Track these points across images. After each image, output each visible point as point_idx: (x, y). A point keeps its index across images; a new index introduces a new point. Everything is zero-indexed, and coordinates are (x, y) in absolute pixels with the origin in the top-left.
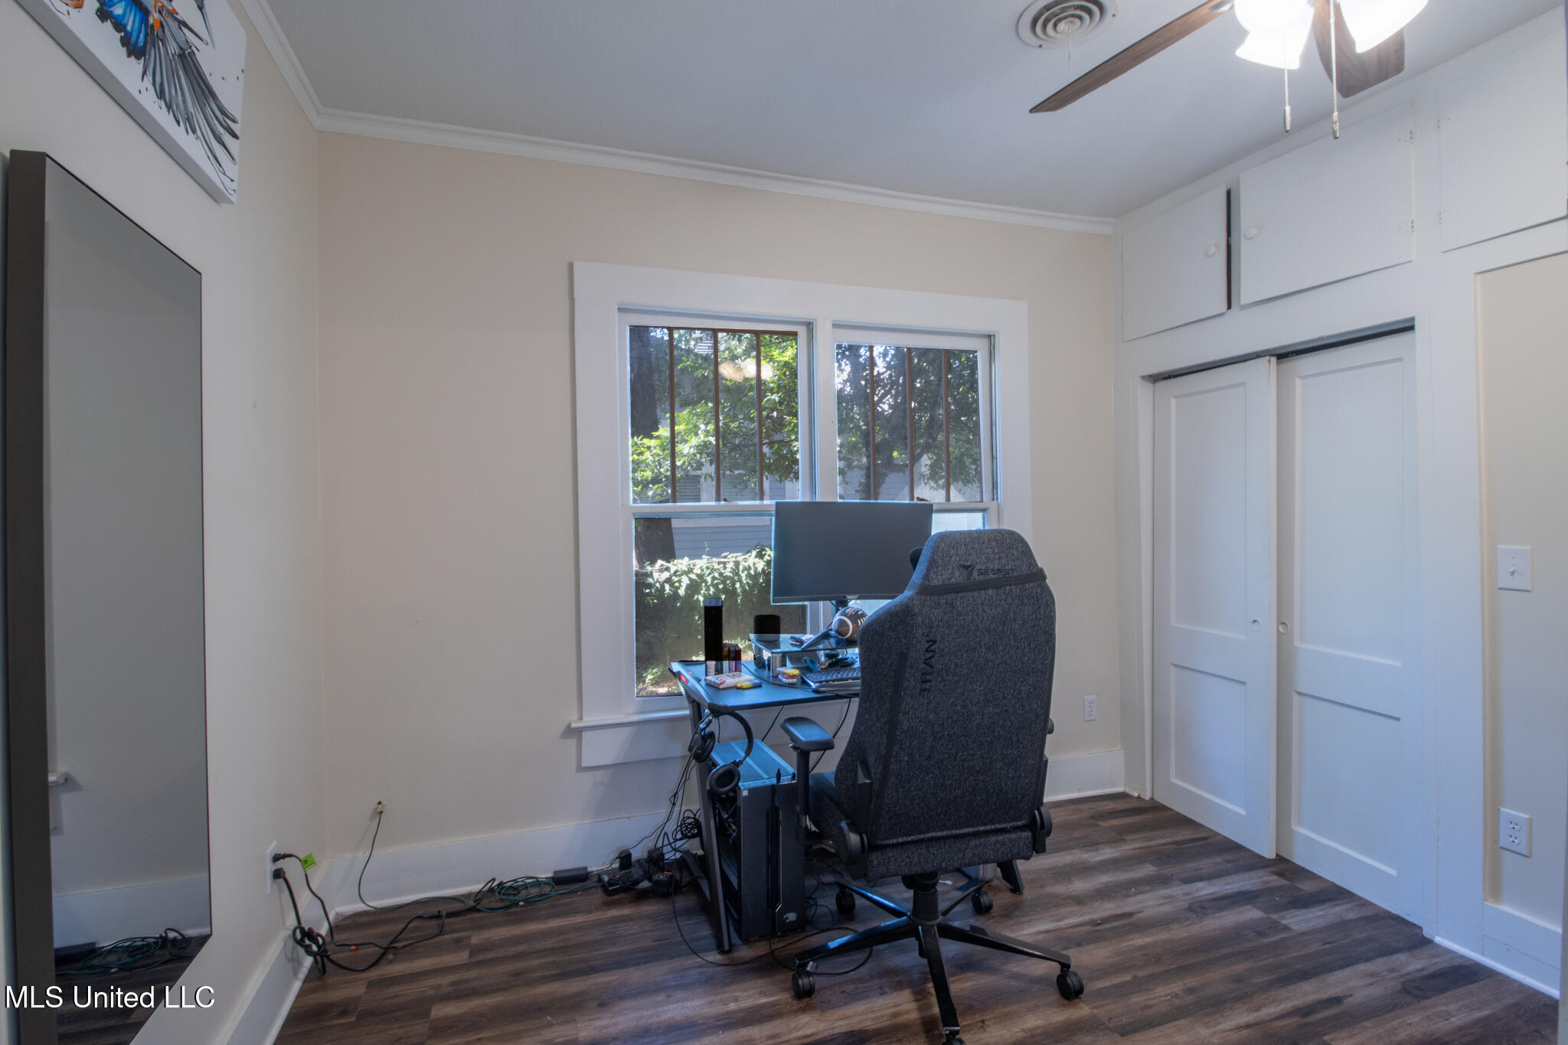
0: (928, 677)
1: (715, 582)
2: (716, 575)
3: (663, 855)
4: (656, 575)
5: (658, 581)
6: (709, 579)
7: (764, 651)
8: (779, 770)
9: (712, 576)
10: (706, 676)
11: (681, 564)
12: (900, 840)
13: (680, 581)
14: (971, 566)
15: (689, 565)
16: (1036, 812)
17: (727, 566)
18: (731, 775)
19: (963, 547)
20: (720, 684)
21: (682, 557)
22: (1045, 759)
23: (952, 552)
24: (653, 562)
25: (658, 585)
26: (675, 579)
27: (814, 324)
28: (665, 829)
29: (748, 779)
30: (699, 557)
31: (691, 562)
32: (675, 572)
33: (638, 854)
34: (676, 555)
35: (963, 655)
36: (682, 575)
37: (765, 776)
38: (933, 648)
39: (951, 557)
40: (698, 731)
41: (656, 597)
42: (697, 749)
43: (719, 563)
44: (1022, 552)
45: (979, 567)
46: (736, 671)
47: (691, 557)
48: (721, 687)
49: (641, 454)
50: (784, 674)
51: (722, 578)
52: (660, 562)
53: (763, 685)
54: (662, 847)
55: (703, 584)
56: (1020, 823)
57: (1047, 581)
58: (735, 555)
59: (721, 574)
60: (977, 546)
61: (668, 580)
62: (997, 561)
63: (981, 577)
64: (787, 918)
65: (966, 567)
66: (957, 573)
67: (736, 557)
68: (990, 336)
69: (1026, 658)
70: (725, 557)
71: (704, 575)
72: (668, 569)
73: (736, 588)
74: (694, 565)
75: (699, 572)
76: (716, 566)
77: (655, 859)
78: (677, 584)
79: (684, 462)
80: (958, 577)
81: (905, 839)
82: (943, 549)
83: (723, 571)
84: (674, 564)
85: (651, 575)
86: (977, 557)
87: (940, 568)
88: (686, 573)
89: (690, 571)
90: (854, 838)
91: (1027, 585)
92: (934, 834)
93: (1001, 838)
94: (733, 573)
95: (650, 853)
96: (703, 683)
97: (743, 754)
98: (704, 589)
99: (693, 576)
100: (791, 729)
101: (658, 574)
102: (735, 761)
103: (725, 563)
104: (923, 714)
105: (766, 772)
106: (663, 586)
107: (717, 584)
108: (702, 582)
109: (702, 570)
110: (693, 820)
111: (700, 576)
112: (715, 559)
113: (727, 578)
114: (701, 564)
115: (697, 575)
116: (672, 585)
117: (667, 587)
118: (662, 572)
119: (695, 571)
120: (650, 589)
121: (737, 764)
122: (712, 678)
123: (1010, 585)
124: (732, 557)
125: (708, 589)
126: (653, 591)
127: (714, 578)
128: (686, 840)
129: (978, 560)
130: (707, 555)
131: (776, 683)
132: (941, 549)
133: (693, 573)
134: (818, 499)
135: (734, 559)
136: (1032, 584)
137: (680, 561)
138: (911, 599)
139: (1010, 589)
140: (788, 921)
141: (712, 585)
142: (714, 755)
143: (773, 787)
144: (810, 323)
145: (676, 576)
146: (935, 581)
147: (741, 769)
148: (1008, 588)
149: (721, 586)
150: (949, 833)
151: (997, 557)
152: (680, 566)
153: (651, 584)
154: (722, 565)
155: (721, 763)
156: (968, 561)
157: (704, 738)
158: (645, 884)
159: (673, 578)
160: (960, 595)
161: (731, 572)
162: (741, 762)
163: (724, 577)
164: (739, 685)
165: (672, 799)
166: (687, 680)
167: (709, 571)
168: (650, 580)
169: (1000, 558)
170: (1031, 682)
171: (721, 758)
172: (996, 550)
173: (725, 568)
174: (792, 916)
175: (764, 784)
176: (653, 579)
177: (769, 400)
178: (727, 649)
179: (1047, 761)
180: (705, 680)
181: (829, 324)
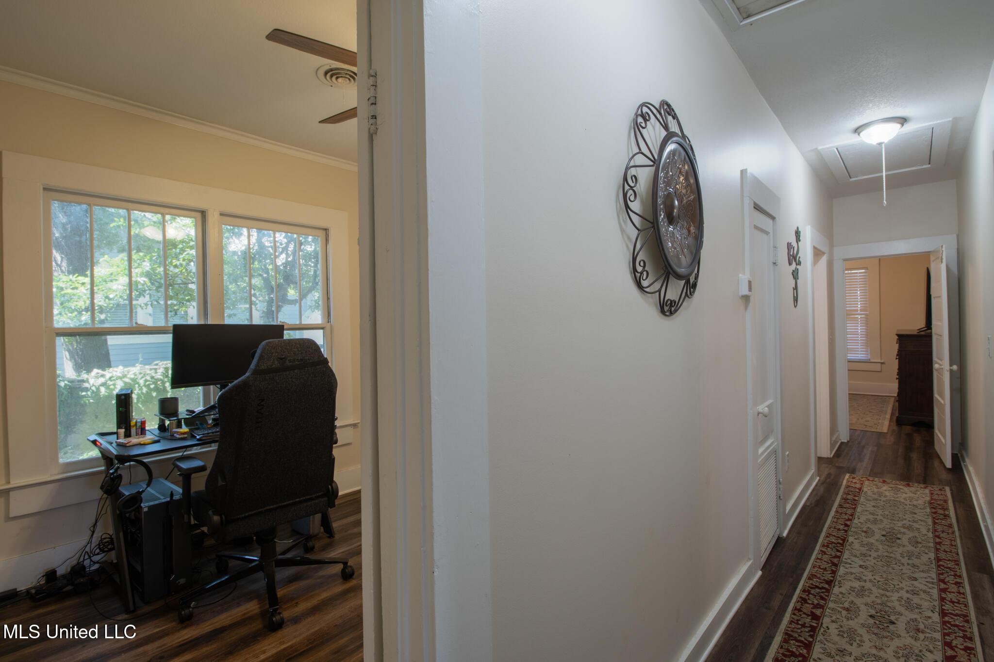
0: (260, 420)
1: (148, 383)
2: (148, 378)
3: (84, 567)
4: (92, 381)
5: (93, 385)
6: (142, 382)
7: (166, 421)
8: (172, 492)
9: (144, 379)
10: (118, 439)
11: (117, 371)
12: (247, 514)
13: (114, 385)
14: (284, 358)
15: (123, 372)
16: (330, 486)
17: (158, 371)
18: (136, 499)
19: (280, 348)
20: (127, 443)
21: (117, 366)
22: (333, 457)
23: (273, 351)
24: (89, 371)
25: (94, 388)
26: (111, 383)
27: (206, 213)
28: (86, 549)
29: (147, 501)
30: (133, 365)
31: (125, 369)
32: (110, 378)
33: (61, 571)
34: (112, 365)
35: (281, 406)
36: (117, 379)
37: (162, 498)
38: (262, 403)
39: (272, 354)
40: (109, 475)
41: (91, 397)
42: (108, 487)
43: (151, 369)
44: (315, 350)
45: (289, 358)
46: (141, 434)
47: (125, 366)
48: (128, 445)
49: (76, 288)
50: (177, 433)
51: (153, 380)
52: (95, 371)
53: (161, 441)
54: (83, 561)
55: (137, 386)
56: (320, 494)
57: (329, 364)
58: (165, 362)
59: (152, 377)
60: (288, 347)
61: (104, 384)
62: (300, 355)
63: (291, 363)
64: (179, 582)
65: (281, 359)
66: (276, 362)
67: (166, 364)
68: (326, 229)
69: (318, 405)
70: (157, 365)
71: (137, 378)
72: (103, 376)
73: (166, 387)
74: (128, 372)
75: (133, 376)
76: (148, 372)
77: (78, 570)
78: (112, 387)
79: (117, 295)
80: (276, 364)
81: (251, 513)
82: (268, 350)
83: (154, 375)
84: (109, 372)
85: (87, 381)
86: (289, 353)
87: (265, 360)
88: (121, 378)
89: (125, 376)
90: (216, 518)
91: (317, 367)
92: (268, 508)
93: (309, 503)
94: (163, 376)
95: (73, 568)
96: (114, 445)
97: (145, 486)
98: (137, 389)
99: (127, 380)
100: (178, 463)
101: (93, 380)
102: (139, 491)
103: (156, 369)
104: (258, 440)
105: (163, 496)
106: (98, 389)
107: (149, 385)
108: (135, 384)
109: (136, 375)
110: (109, 540)
111: (134, 380)
112: (147, 367)
113: (158, 380)
114: (134, 371)
115: (131, 379)
116: (108, 387)
117: (103, 389)
118: (98, 378)
119: (128, 376)
120: (86, 392)
121: (140, 493)
122: (121, 440)
123: (308, 367)
124: (163, 364)
125: (141, 389)
126: (89, 393)
127: (146, 381)
128: (103, 554)
129: (289, 355)
130: (141, 364)
131: (172, 438)
132: (266, 350)
133: (127, 377)
134: (210, 322)
135: (164, 366)
136: (320, 366)
137: (115, 369)
138: (248, 377)
139: (308, 369)
140: (179, 584)
141: (145, 386)
142: (121, 489)
143: (167, 503)
144: (203, 211)
145: (111, 381)
146: (263, 367)
147: (143, 496)
148: (307, 369)
149: (152, 386)
150: (278, 505)
151: (300, 353)
152: (115, 373)
153: (87, 388)
154: (153, 371)
155: (127, 493)
156: (282, 355)
157: (113, 480)
158: (69, 588)
159: (109, 382)
160: (278, 374)
161: (161, 375)
162: (143, 491)
163: (155, 379)
164: (142, 443)
165: (92, 529)
166: (101, 444)
167: (142, 375)
168: (86, 385)
169: (302, 353)
170: (322, 417)
171: (126, 491)
172: (300, 349)
173: (156, 373)
174: (182, 581)
175: (161, 502)
176: (89, 384)
177: (188, 254)
178: (135, 421)
179: (334, 459)
180: (116, 442)
181: (216, 214)
